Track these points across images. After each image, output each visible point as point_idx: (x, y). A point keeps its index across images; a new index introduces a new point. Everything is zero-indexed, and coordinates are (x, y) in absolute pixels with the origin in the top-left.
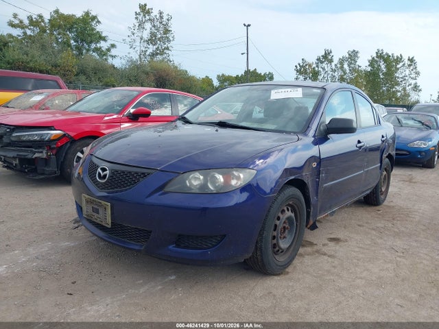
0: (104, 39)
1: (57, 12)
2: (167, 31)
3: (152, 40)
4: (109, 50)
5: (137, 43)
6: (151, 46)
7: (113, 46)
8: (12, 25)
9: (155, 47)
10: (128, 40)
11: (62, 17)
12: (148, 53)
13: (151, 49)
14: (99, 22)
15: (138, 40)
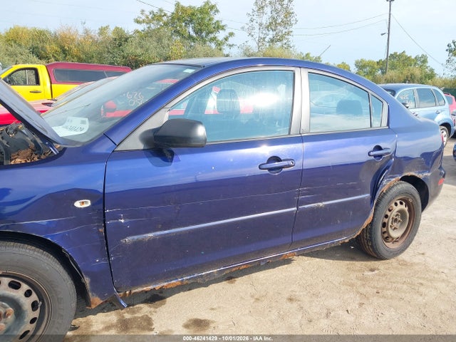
0: (223, 28)
1: (178, 5)
2: (289, 14)
3: (272, 25)
4: (226, 39)
5: (257, 30)
6: (271, 32)
7: (231, 34)
8: (138, 22)
9: (275, 33)
10: (247, 27)
11: (184, 10)
12: (266, 40)
13: (271, 34)
14: (217, 11)
15: (257, 26)
